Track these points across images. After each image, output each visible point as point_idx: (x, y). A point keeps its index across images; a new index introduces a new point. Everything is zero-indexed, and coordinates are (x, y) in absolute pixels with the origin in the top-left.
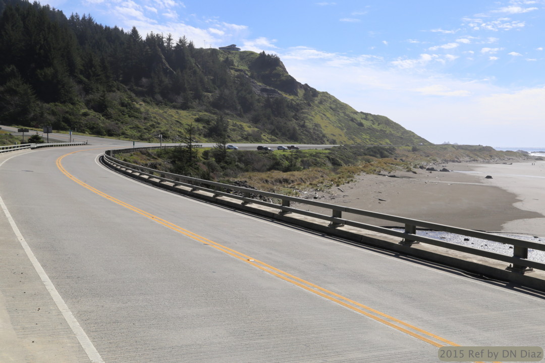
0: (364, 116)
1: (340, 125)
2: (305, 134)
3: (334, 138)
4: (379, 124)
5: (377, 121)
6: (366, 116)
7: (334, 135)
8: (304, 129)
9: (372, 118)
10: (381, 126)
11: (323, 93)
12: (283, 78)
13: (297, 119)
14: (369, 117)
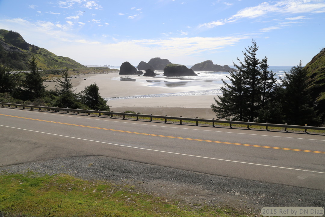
0: (59, 58)
1: (45, 62)
2: (27, 67)
3: (41, 67)
4: (65, 60)
5: (64, 59)
6: (60, 57)
7: (41, 66)
8: (27, 64)
9: (62, 58)
10: (66, 61)
11: (41, 48)
12: (22, 42)
13: (24, 61)
14: (61, 58)
